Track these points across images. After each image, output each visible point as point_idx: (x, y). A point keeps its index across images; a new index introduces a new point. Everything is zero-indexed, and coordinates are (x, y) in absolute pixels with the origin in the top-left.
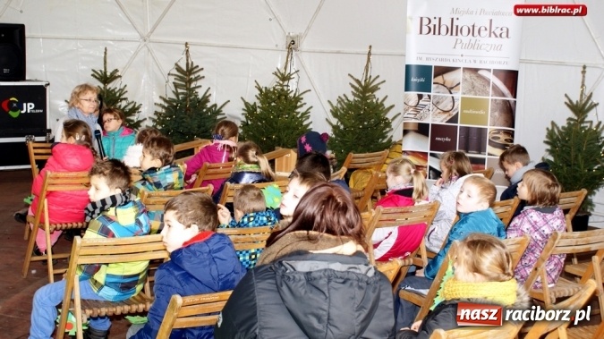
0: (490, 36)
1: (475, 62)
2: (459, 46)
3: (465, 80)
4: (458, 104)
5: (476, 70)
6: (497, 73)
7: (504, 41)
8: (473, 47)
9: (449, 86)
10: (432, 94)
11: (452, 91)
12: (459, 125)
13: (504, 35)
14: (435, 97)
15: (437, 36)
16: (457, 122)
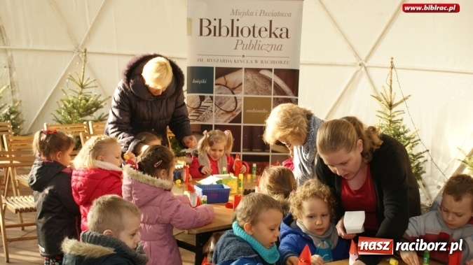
0: (270, 37)
1: (256, 62)
2: (240, 47)
3: (247, 80)
4: (241, 104)
5: (257, 70)
6: (278, 72)
7: (284, 41)
8: (254, 47)
9: (231, 87)
10: (214, 95)
11: (235, 92)
12: (242, 124)
13: (284, 35)
14: (217, 98)
15: (217, 38)
16: (240, 123)
